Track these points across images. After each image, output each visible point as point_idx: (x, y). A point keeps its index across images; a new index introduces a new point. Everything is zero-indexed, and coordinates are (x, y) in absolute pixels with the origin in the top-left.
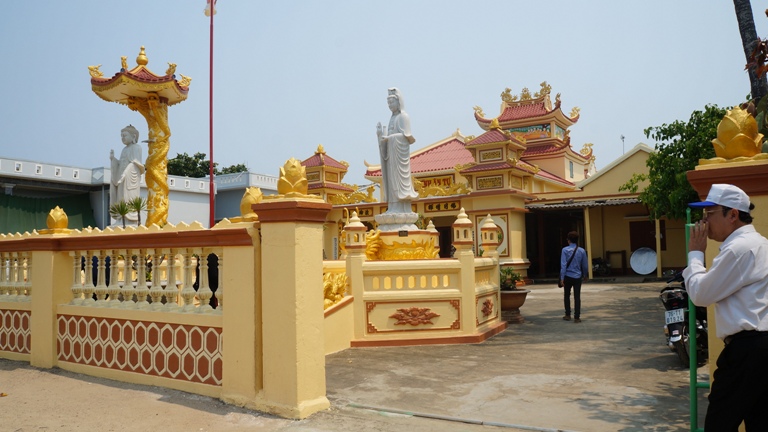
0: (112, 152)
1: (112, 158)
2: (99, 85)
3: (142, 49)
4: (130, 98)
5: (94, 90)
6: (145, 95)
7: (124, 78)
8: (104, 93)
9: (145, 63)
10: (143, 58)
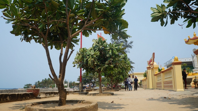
0: (192, 55)
1: (192, 56)
2: (187, 42)
3: (194, 32)
4: (194, 43)
5: (186, 43)
6: (196, 42)
7: (189, 40)
8: (188, 43)
9: (195, 35)
10: (195, 34)
